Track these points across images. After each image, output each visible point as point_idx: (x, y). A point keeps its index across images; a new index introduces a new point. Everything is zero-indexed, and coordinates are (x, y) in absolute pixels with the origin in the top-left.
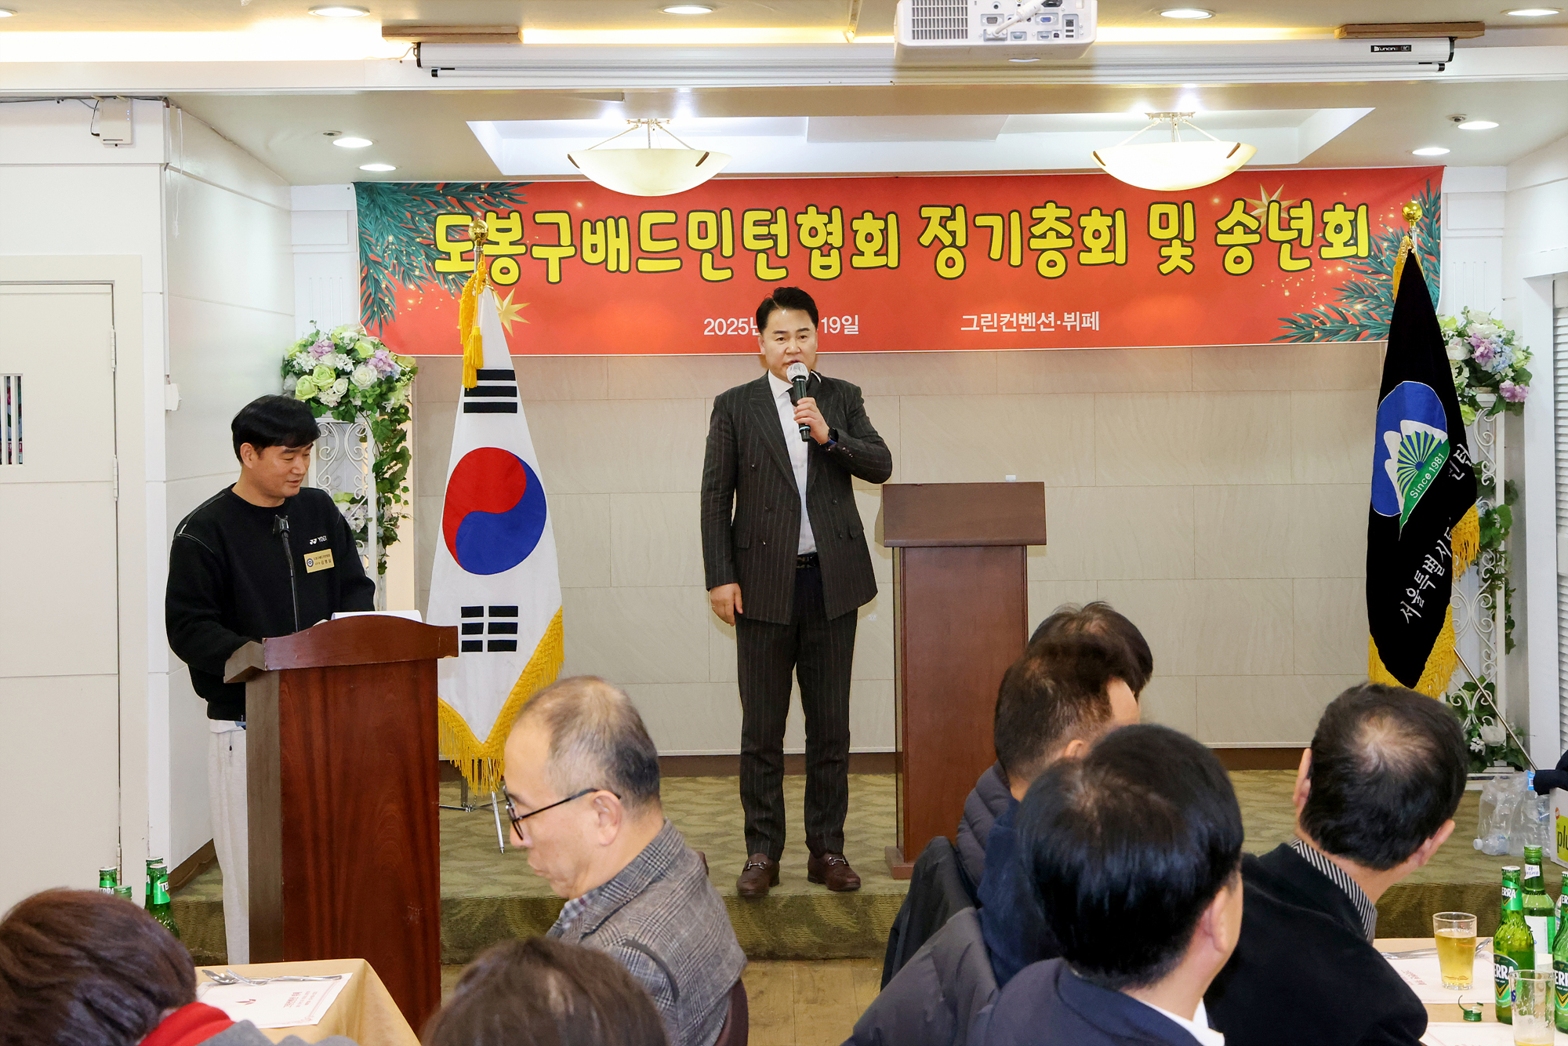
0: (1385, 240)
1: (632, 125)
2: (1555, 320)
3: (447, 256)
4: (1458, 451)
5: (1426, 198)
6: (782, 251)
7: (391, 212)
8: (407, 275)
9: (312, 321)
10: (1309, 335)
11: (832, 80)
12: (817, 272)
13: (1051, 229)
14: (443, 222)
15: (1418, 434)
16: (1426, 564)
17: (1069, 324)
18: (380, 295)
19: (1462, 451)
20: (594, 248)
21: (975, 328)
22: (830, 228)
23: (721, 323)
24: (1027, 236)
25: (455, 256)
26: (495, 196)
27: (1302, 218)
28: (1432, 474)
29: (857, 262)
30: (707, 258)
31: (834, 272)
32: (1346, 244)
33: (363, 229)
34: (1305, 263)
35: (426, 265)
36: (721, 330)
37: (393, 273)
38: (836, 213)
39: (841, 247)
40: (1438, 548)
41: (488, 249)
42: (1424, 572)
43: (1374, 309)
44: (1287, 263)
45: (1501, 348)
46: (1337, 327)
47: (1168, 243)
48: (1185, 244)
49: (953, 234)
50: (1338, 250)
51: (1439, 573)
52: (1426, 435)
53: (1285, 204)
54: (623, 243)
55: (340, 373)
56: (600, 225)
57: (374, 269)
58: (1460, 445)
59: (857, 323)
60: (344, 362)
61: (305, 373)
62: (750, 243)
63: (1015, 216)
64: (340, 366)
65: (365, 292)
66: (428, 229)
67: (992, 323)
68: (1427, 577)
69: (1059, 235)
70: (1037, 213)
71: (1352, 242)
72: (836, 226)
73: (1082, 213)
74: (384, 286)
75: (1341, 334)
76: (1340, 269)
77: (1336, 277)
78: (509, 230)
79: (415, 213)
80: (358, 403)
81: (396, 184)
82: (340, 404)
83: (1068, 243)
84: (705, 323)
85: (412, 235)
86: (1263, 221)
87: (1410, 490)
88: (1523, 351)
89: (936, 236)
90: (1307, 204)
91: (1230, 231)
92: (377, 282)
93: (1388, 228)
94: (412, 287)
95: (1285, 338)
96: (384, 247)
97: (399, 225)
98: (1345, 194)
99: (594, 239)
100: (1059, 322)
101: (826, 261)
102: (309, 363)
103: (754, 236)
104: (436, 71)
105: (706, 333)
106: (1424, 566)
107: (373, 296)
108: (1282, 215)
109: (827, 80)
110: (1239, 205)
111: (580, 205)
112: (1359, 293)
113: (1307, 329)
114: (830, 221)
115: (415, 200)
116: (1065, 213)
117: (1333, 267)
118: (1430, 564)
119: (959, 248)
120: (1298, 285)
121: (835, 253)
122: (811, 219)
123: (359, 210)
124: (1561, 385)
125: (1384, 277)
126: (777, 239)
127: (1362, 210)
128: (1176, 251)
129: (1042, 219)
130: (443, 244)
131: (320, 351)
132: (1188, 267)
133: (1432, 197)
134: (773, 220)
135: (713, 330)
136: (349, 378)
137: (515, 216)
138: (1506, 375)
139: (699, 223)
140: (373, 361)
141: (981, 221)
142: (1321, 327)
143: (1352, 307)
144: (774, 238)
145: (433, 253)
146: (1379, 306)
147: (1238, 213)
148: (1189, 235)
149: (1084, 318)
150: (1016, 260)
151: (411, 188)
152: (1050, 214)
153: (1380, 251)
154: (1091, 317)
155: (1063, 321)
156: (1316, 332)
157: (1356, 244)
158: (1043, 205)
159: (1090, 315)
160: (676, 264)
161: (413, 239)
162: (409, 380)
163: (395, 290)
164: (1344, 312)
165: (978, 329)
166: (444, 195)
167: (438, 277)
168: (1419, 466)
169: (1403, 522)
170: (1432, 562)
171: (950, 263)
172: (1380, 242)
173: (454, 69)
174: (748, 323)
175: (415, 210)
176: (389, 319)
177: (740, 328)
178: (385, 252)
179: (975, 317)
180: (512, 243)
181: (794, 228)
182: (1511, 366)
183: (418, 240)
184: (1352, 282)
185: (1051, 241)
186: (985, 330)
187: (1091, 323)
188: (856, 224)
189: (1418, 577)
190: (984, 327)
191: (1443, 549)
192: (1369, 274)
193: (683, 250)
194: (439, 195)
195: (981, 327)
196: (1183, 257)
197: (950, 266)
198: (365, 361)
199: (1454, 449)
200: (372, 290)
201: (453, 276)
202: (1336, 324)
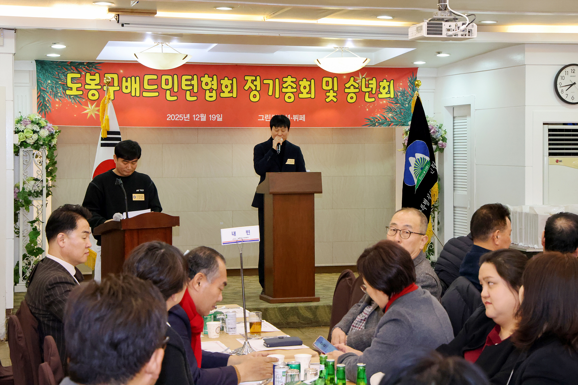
0: (399, 92)
1: (156, 44)
2: (454, 120)
3: (71, 89)
4: (433, 164)
5: (412, 78)
6: (195, 90)
7: (50, 72)
8: (55, 95)
9: (20, 112)
10: (374, 124)
11: (260, 34)
12: (208, 98)
13: (289, 85)
14: (70, 76)
15: (421, 158)
16: (424, 202)
17: (295, 119)
18: (45, 103)
19: (434, 164)
20: (127, 87)
21: (263, 120)
22: (213, 82)
23: (173, 116)
24: (281, 87)
25: (74, 89)
26: (90, 67)
27: (373, 84)
28: (426, 172)
29: (222, 95)
30: (168, 92)
31: (214, 98)
32: (386, 93)
33: (39, 78)
34: (373, 100)
35: (63, 92)
36: (173, 119)
37: (50, 94)
38: (215, 77)
39: (217, 89)
40: (428, 196)
41: (87, 87)
42: (423, 204)
43: (395, 116)
44: (367, 99)
45: (438, 130)
46: (383, 122)
47: (329, 91)
48: (334, 92)
49: (256, 86)
50: (383, 95)
51: (428, 205)
52: (424, 158)
53: (367, 79)
54: (137, 86)
55: (35, 132)
56: (129, 79)
57: (43, 93)
58: (433, 162)
59: (222, 117)
60: (36, 128)
61: (20, 131)
62: (184, 87)
63: (277, 80)
64: (35, 129)
65: (39, 101)
66: (64, 78)
67: (268, 118)
68: (424, 206)
69: (292, 88)
70: (285, 79)
71: (388, 92)
72: (215, 82)
73: (300, 80)
74: (47, 99)
75: (385, 124)
76: (385, 102)
77: (383, 104)
78: (94, 80)
79: (59, 72)
80: (41, 143)
81: (52, 61)
82: (34, 143)
83: (295, 90)
84: (167, 116)
85: (58, 80)
86: (360, 84)
87: (419, 177)
88: (444, 131)
89: (250, 87)
90: (374, 79)
91: (349, 88)
92: (44, 98)
93: (400, 88)
94: (57, 100)
95: (366, 125)
96: (47, 85)
97: (52, 77)
98: (387, 76)
99: (127, 84)
100: (291, 118)
101: (211, 94)
102: (22, 128)
103: (185, 85)
104: (123, 24)
105: (168, 119)
106: (423, 202)
107: (42, 103)
108: (366, 83)
109: (258, 33)
110: (352, 79)
111: (122, 71)
112: (390, 110)
113: (374, 122)
114: (213, 80)
115: (59, 67)
116: (294, 80)
117: (382, 101)
118: (425, 202)
119: (258, 91)
120: (371, 107)
121: (214, 92)
122: (206, 79)
123: (37, 70)
124: (455, 142)
125: (399, 105)
126: (194, 86)
127: (392, 81)
128: (331, 94)
129: (286, 82)
130: (69, 84)
131: (26, 123)
132: (335, 100)
133: (414, 78)
134: (192, 79)
135: (170, 118)
136: (38, 134)
137: (97, 75)
138: (440, 139)
139: (166, 79)
140: (47, 127)
141: (265, 82)
142: (378, 121)
143: (388, 115)
144: (193, 85)
145: (65, 88)
146: (397, 115)
147: (352, 82)
148: (336, 89)
149: (300, 117)
150: (277, 96)
151: (58, 63)
152: (289, 80)
153: (398, 96)
154: (302, 117)
155: (293, 118)
156: (377, 123)
157: (390, 93)
158: (287, 77)
159: (302, 116)
160: (157, 94)
161: (58, 82)
162: (58, 135)
163: (51, 101)
164: (386, 116)
165: (264, 120)
166: (70, 66)
167: (67, 97)
168: (422, 169)
169: (416, 188)
170: (426, 201)
171: (255, 96)
172: (398, 93)
173: (129, 24)
174: (183, 116)
175: (59, 71)
176: (49, 112)
177: (180, 118)
178: (47, 86)
179: (263, 116)
180: (96, 85)
181: (200, 82)
182: (441, 136)
183: (60, 82)
184: (388, 106)
185: (289, 89)
186: (266, 120)
187: (302, 118)
188: (222, 81)
189: (422, 206)
190: (266, 119)
191: (429, 197)
192: (394, 104)
193: (160, 89)
194: (68, 66)
195: (265, 119)
196: (334, 96)
197: (255, 97)
198: (44, 127)
199: (431, 163)
200: (42, 101)
201: (73, 96)
202: (383, 121)
